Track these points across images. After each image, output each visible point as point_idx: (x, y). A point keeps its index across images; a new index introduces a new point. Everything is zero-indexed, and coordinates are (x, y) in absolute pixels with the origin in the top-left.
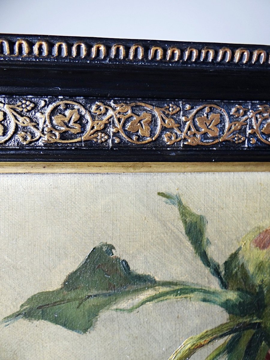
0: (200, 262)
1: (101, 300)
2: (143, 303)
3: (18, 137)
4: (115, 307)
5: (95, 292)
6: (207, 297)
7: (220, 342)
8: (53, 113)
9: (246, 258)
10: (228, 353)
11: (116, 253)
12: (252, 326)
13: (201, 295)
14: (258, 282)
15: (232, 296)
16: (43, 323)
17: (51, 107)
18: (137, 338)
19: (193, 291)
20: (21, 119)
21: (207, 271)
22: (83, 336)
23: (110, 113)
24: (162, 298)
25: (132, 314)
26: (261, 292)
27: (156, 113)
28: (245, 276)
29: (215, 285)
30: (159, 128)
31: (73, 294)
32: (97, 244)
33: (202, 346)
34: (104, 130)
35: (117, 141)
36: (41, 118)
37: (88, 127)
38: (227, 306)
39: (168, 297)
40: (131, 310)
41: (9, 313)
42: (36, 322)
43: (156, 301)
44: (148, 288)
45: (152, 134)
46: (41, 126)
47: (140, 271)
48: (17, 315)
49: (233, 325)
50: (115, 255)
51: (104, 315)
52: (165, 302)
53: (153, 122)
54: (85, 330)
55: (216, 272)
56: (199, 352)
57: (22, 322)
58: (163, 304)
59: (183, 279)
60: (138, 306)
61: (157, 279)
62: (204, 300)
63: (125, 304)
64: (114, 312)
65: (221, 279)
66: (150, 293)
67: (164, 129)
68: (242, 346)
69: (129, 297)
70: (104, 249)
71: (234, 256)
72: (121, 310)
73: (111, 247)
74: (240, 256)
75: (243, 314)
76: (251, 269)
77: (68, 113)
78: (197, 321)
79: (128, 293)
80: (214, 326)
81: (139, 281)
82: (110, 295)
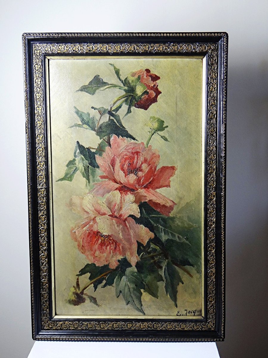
0: (118, 80)
1: (97, 88)
2: (106, 89)
3: (81, 51)
4: (99, 89)
5: (95, 86)
6: (120, 88)
7: (124, 99)
8: (87, 46)
9: (129, 79)
10: (126, 102)
12: (131, 96)
13: (119, 88)
14: (132, 85)
15: (126, 88)
16: (84, 92)
17: (87, 45)
18: (104, 97)
19: (117, 86)
20: (81, 47)
21: (120, 82)
22: (93, 96)
23: (98, 46)
26: (133, 87)
27: (107, 45)
28: (129, 83)
29: (122, 85)
30: (108, 49)
31: (90, 86)
32: (96, 75)
33: (119, 100)
34: (97, 50)
35: (99, 51)
36: (85, 47)
37: (94, 49)
38: (125, 90)
39: (111, 87)
40: (103, 90)
41: (77, 90)
42: (83, 92)
45: (106, 50)
46: (85, 49)
47: (105, 81)
48: (79, 90)
49: (126, 95)
51: (97, 91)
53: (106, 48)
55: (122, 82)
56: (119, 101)
57: (80, 92)
58: (110, 89)
59: (115, 83)
61: (109, 83)
62: (120, 89)
63: (102, 89)
64: (99, 91)
65: (123, 84)
66: (107, 86)
67: (109, 49)
68: (129, 101)
71: (126, 78)
73: (99, 76)
74: (128, 79)
75: (129, 93)
76: (130, 82)
77: (90, 46)
78: (118, 94)
79: (103, 86)
80: (122, 95)
81: (105, 84)
82: (99, 86)
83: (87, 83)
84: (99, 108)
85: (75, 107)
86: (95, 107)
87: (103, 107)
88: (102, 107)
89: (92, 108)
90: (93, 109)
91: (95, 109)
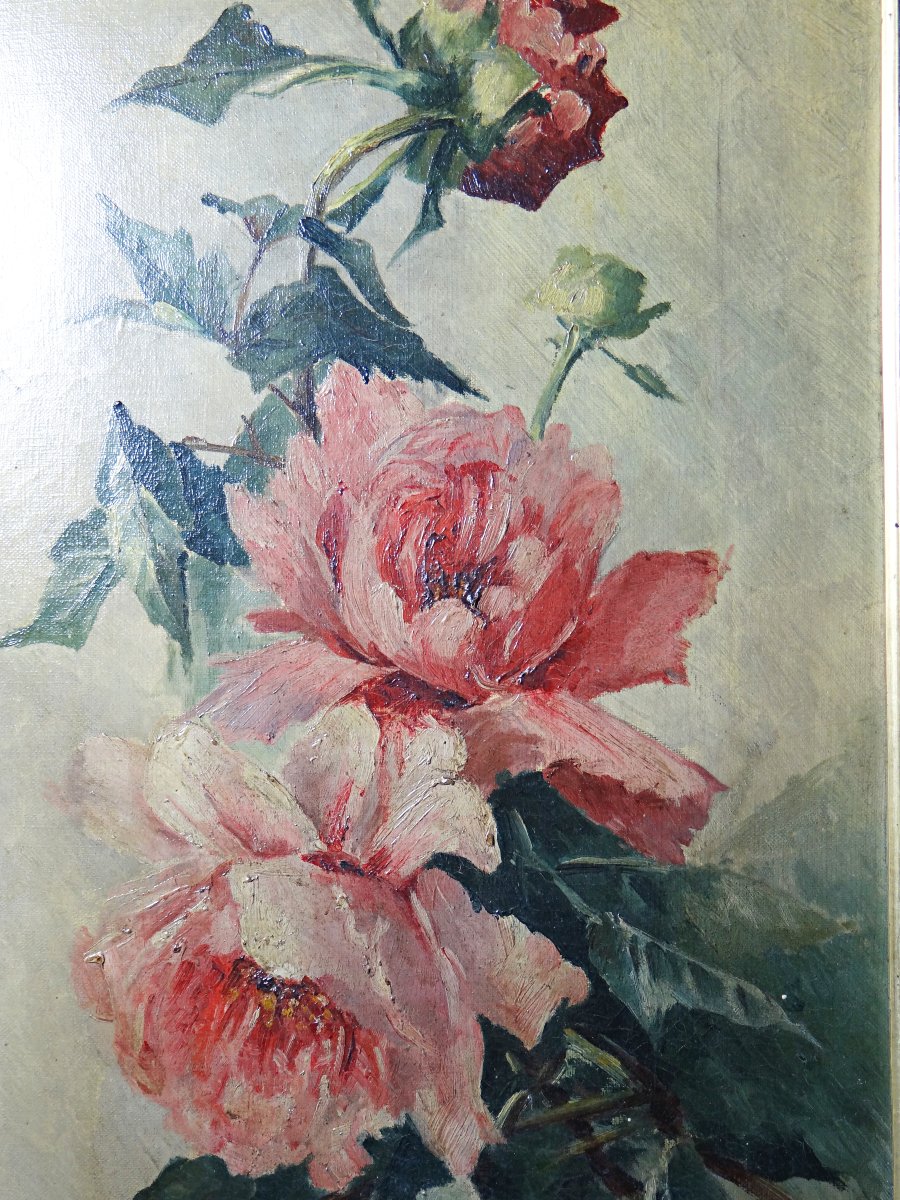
0: (366, 30)
1: (235, 80)
2: (289, 85)
4: (251, 90)
5: (225, 68)
6: (376, 78)
7: (396, 146)
9: (430, 24)
10: (408, 162)
11: (255, 16)
12: (442, 123)
13: (368, 77)
14: (447, 59)
15: (412, 78)
16: (156, 109)
18: (280, 134)
19: (356, 69)
21: (375, 41)
22: (210, 129)
24: (314, 79)
25: (274, 100)
26: (453, 74)
28: (430, 50)
29: (387, 62)
31: (196, 71)
32: (230, 4)
33: (369, 150)
38: (404, 92)
39: (323, 77)
40: (272, 95)
41: (118, 94)
42: (151, 108)
43: (306, 82)
44: (296, 65)
47: (286, 42)
48: (127, 98)
49: (414, 122)
50: (252, 19)
51: (238, 100)
52: (319, 85)
54: (213, 122)
55: (388, 42)
56: (366, 158)
57: (134, 108)
58: (316, 88)
59: (342, 52)
60: (282, 90)
61: (308, 53)
62: (373, 83)
63: (265, 86)
64: (251, 97)
65: (394, 52)
66: (299, 71)
68: (428, 153)
69: (271, 76)
70: (239, 11)
71: (413, 22)
72: (259, 94)
73: (248, 9)
74: (421, 22)
75: (429, 106)
76: (437, 40)
78: (363, 113)
79: (270, 70)
80: (387, 121)
81: (283, 55)
82: (245, 72)
83: (176, 55)
84: (251, 203)
85: (105, 199)
86: (223, 194)
87: (270, 198)
88: (265, 192)
89: (207, 200)
90: (213, 210)
91: (222, 210)
